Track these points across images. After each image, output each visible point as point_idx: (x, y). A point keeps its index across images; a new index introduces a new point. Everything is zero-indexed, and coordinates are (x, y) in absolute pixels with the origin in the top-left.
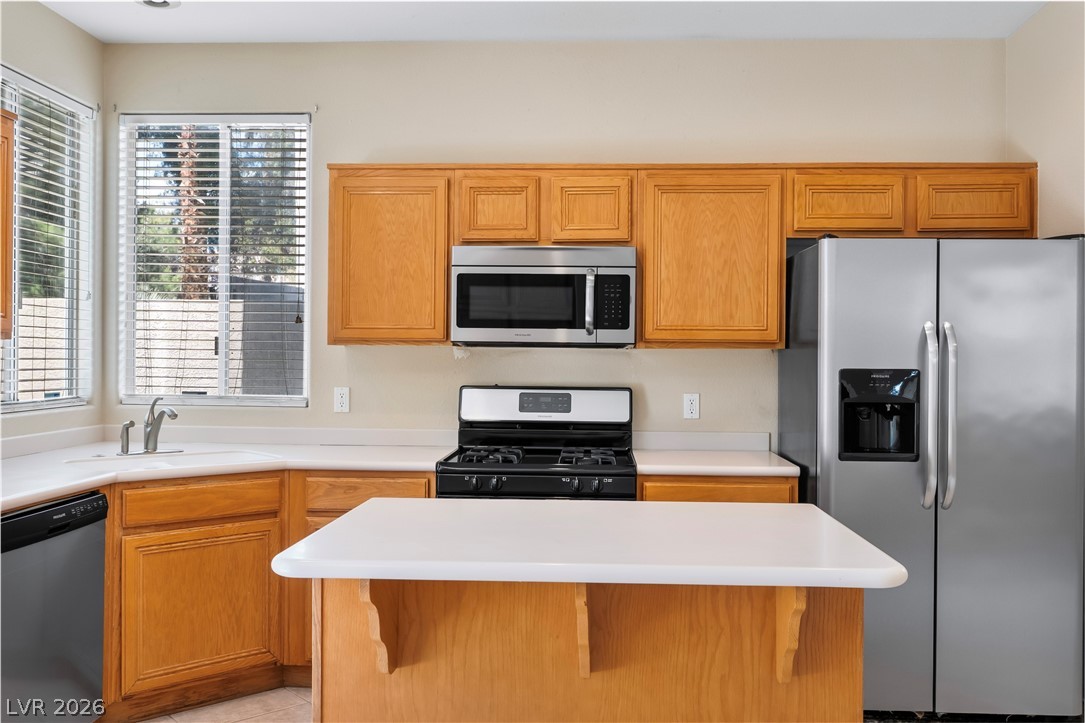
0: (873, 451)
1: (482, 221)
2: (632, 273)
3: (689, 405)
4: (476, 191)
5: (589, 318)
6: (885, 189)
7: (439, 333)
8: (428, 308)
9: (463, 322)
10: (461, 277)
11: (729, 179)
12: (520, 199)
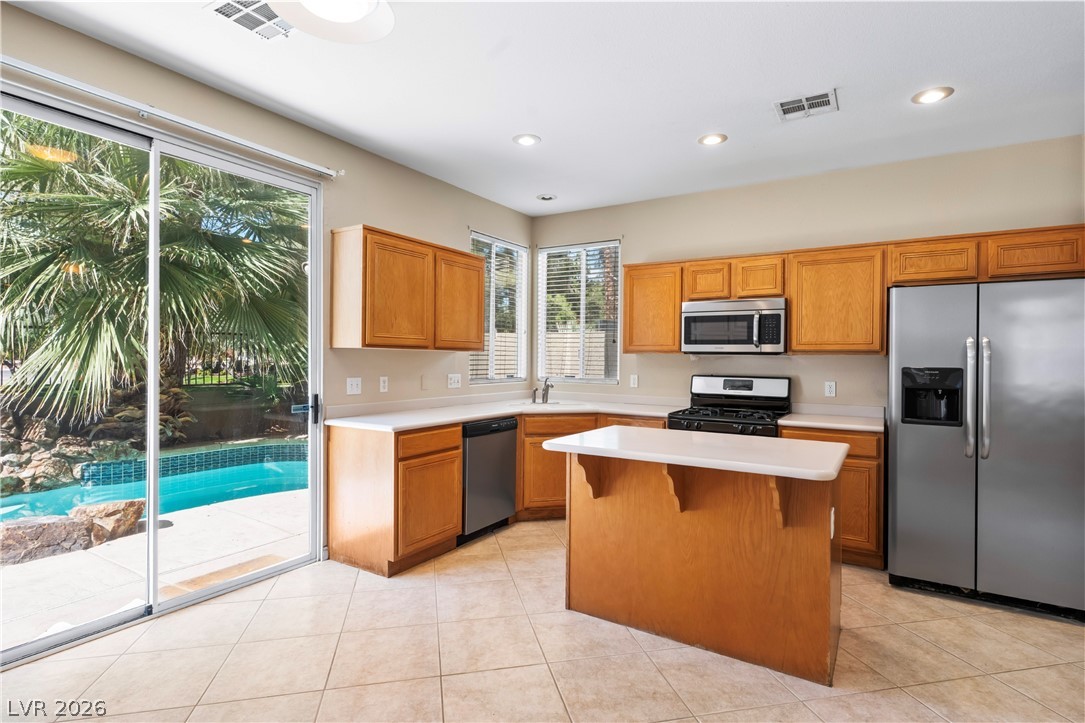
0: (928, 418)
1: (699, 288)
2: (782, 313)
3: (829, 388)
4: (695, 273)
5: (755, 339)
6: (961, 251)
7: (676, 348)
8: (671, 334)
9: (688, 341)
10: (686, 318)
11: (846, 254)
12: (719, 275)
